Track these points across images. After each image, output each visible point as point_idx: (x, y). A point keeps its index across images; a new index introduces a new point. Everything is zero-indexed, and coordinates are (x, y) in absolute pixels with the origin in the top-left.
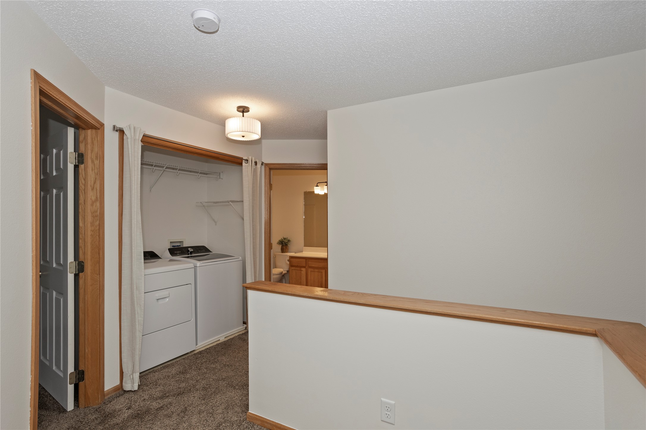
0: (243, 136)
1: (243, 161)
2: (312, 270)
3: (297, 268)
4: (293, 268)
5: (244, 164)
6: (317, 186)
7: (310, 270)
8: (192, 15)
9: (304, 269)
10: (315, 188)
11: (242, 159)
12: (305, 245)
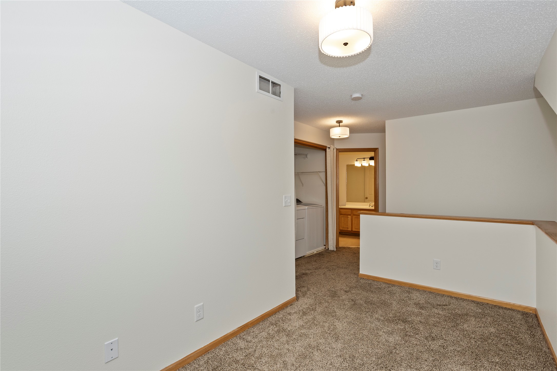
0: (340, 137)
1: (327, 148)
2: (356, 217)
3: (345, 216)
4: (342, 216)
5: (327, 150)
6: (357, 161)
7: (354, 217)
8: (351, 96)
9: (349, 217)
10: (356, 162)
11: (326, 147)
12: (347, 201)
